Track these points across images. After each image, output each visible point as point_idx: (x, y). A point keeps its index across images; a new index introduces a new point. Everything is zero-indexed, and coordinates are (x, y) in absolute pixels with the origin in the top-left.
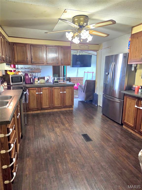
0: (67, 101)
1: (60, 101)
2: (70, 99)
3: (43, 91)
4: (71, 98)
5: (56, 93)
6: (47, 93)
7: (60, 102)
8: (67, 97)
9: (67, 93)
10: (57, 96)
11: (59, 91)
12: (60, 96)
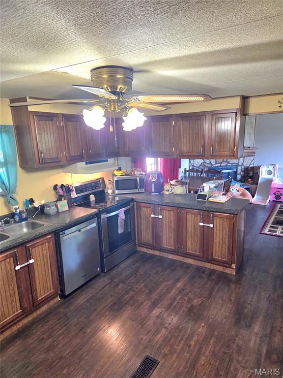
0: (218, 248)
1: (199, 242)
2: (224, 245)
3: (165, 214)
4: (227, 244)
5: (190, 224)
6: (172, 219)
7: (198, 246)
8: (218, 239)
9: (218, 228)
10: (193, 231)
11: (197, 220)
12: (199, 232)
